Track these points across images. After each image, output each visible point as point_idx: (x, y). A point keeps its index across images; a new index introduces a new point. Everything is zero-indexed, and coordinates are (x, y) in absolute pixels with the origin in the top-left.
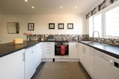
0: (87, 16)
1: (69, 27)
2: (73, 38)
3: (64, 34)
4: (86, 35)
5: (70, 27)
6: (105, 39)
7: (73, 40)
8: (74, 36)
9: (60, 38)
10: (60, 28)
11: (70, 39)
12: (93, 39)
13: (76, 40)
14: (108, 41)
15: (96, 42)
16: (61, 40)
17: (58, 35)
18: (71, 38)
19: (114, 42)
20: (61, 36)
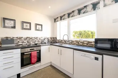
0: (55, 20)
1: (37, 28)
2: (42, 41)
3: (30, 36)
4: (54, 38)
5: (39, 28)
6: (72, 41)
7: (42, 43)
8: (43, 39)
9: (25, 41)
10: (24, 27)
11: (39, 43)
12: (61, 42)
13: (45, 43)
14: (75, 42)
15: (64, 43)
16: (27, 44)
17: (22, 38)
18: (40, 41)
19: (79, 42)
20: (27, 39)
